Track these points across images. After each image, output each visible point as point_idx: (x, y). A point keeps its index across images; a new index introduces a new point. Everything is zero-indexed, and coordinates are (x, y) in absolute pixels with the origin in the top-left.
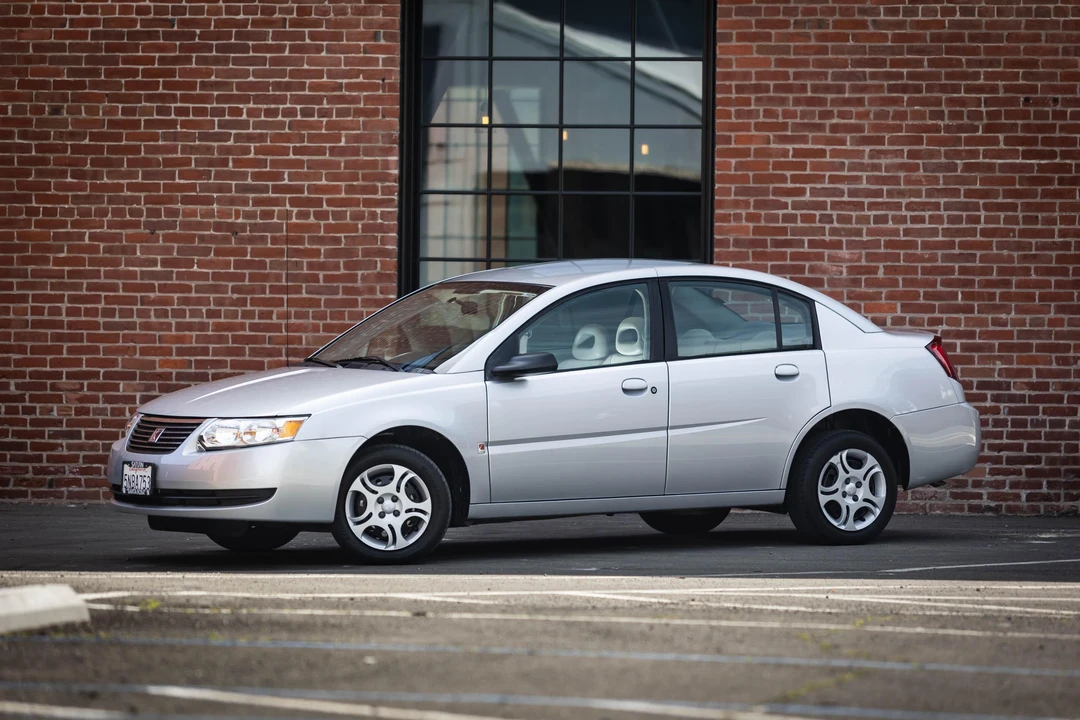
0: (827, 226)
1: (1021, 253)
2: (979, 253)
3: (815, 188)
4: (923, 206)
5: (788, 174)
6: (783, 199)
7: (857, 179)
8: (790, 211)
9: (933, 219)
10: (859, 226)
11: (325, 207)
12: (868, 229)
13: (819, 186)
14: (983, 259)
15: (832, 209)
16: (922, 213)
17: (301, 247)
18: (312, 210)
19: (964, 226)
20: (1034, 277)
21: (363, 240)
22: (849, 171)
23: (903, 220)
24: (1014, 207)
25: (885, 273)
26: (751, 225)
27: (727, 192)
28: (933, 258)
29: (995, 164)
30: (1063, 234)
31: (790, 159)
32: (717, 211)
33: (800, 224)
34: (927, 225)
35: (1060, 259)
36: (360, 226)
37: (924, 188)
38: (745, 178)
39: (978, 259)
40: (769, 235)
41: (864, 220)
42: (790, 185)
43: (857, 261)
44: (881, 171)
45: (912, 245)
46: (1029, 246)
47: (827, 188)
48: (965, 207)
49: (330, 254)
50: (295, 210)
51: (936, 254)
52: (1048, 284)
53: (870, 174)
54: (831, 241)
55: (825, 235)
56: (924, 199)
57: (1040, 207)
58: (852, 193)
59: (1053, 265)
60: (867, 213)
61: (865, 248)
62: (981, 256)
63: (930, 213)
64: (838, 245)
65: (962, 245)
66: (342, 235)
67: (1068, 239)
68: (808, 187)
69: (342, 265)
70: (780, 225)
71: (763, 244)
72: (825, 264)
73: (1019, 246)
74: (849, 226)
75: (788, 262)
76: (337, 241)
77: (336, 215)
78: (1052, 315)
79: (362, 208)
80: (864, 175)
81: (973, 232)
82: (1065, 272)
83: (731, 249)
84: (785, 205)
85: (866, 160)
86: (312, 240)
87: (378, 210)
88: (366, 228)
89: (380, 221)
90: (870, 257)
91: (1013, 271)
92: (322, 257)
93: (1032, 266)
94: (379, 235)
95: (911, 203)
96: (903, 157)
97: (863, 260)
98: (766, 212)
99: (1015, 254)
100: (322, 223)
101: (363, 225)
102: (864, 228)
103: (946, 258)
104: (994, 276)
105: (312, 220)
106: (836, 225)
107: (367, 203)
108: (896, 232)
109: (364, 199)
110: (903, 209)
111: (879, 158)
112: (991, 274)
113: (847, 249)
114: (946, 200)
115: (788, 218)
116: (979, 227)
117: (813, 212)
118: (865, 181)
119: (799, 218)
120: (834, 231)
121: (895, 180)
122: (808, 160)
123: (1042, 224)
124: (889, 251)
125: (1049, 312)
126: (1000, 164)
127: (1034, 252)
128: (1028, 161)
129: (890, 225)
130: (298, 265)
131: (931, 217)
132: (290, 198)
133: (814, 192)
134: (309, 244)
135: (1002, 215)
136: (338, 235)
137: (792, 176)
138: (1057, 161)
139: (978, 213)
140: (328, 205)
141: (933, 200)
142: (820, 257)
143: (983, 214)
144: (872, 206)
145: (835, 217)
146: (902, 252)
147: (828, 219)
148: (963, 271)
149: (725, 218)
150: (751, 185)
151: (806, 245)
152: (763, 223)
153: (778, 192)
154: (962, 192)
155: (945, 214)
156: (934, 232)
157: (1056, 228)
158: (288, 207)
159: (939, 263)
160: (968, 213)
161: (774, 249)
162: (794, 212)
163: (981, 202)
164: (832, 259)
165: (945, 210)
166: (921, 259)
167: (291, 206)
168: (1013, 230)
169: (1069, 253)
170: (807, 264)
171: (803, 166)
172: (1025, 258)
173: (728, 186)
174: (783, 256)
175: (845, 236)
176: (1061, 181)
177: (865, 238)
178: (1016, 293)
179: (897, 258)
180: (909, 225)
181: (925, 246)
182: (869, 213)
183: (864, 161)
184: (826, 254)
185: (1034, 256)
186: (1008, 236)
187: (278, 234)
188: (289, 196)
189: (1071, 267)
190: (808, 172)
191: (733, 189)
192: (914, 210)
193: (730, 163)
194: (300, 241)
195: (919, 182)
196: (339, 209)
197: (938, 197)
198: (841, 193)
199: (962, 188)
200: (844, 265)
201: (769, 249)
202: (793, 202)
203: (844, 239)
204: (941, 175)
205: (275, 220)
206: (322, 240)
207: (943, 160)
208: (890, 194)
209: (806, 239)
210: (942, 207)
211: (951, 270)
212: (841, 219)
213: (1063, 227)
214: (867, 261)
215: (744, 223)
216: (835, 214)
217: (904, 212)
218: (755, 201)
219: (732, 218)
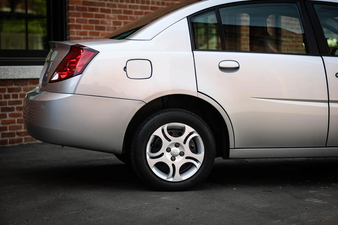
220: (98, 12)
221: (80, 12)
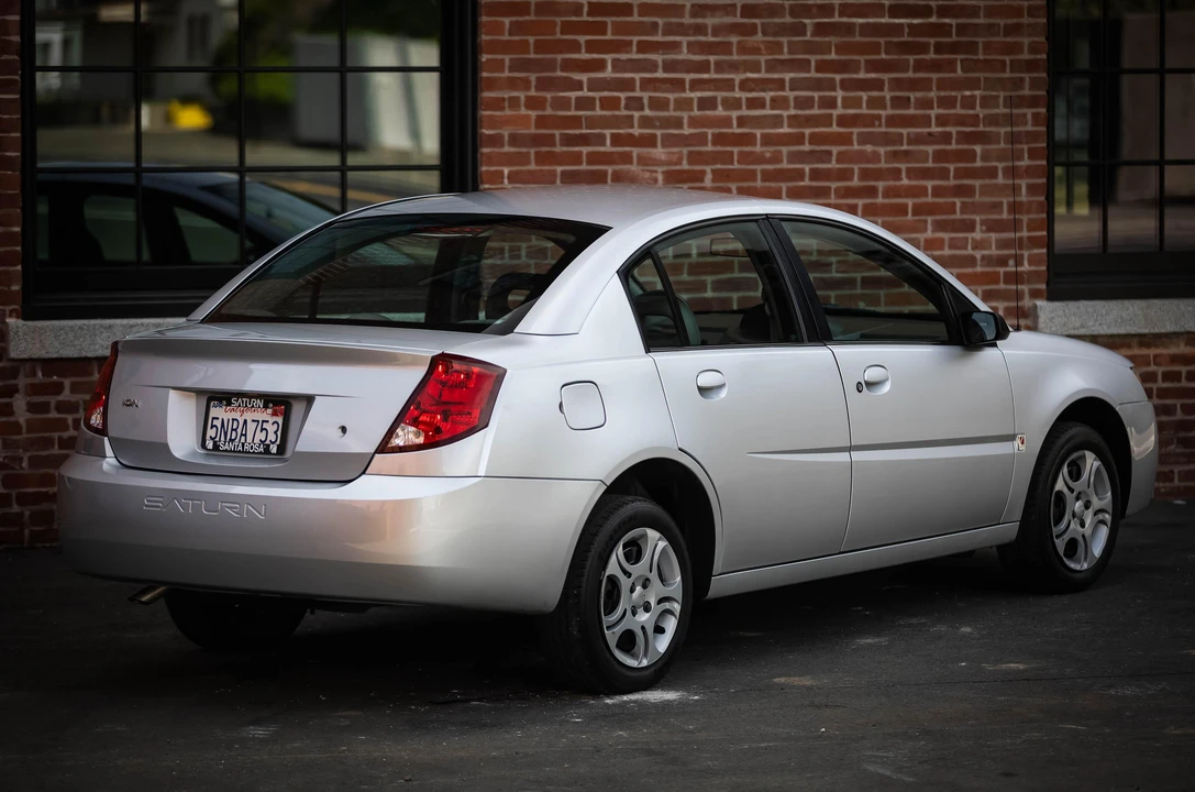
0: (637, 114)
1: (889, 148)
2: (835, 150)
3: (618, 60)
4: (763, 84)
5: (582, 39)
6: (577, 76)
7: (675, 46)
8: (585, 93)
9: (776, 103)
10: (678, 114)
12: (690, 117)
13: (624, 57)
14: (841, 157)
15: (642, 89)
16: (762, 94)
19: (816, 111)
20: (905, 181)
22: (664, 34)
23: (736, 104)
24: (878, 85)
25: (713, 181)
26: (533, 114)
27: (499, 66)
28: (776, 159)
29: (854, 24)
30: (942, 121)
31: (585, 18)
32: (486, 95)
33: (599, 112)
34: (768, 112)
35: (939, 156)
37: (763, 59)
38: (523, 47)
39: (834, 158)
40: (557, 128)
41: (684, 104)
42: (584, 56)
43: (676, 164)
44: (706, 35)
45: (747, 139)
46: (898, 139)
47: (635, 60)
48: (817, 85)
51: (780, 152)
52: (922, 191)
53: (692, 39)
54: (641, 135)
55: (632, 127)
56: (763, 75)
57: (913, 85)
58: (668, 67)
59: (930, 164)
60: (689, 94)
61: (687, 145)
62: (839, 153)
63: (772, 94)
64: (649, 141)
65: (815, 139)
67: (948, 129)
68: (609, 57)
70: (573, 113)
71: (550, 140)
72: (634, 168)
73: (887, 139)
74: (665, 114)
75: (584, 167)
78: (929, 234)
80: (684, 40)
81: (827, 120)
82: (944, 174)
83: (507, 149)
84: (578, 86)
85: (687, 20)
90: (695, 158)
91: (878, 175)
93: (903, 166)
95: (748, 79)
96: (735, 16)
97: (685, 162)
98: (553, 94)
99: (882, 150)
102: (685, 115)
103: (794, 157)
104: (856, 182)
106: (647, 112)
108: (726, 122)
110: (737, 89)
111: (704, 17)
112: (851, 179)
113: (663, 146)
114: (792, 75)
115: (584, 103)
116: (835, 113)
117: (616, 94)
118: (685, 50)
119: (598, 103)
120: (645, 122)
121: (724, 48)
122: (609, 20)
123: (916, 108)
124: (719, 148)
125: (925, 230)
126: (861, 25)
127: (905, 147)
128: (897, 21)
129: (720, 111)
131: (773, 100)
133: (617, 65)
135: (864, 96)
137: (587, 42)
138: (933, 19)
139: (833, 94)
141: (776, 76)
142: (627, 158)
143: (839, 94)
144: (695, 85)
145: (646, 101)
146: (736, 150)
147: (635, 104)
148: (816, 175)
149: (497, 104)
150: (532, 56)
151: (608, 142)
152: (549, 111)
153: (568, 65)
154: (813, 64)
155: (791, 95)
156: (776, 121)
157: (933, 113)
159: (785, 165)
160: (822, 94)
161: (565, 149)
162: (591, 94)
163: (838, 77)
164: (643, 161)
165: (791, 90)
166: (761, 160)
168: (879, 117)
169: (948, 147)
170: (610, 169)
171: (601, 28)
172: (895, 155)
173: (500, 57)
174: (577, 158)
175: (661, 127)
176: (939, 48)
177: (687, 131)
178: (883, 205)
179: (729, 158)
180: (745, 112)
181: (768, 140)
182: (692, 95)
183: (684, 21)
184: (635, 155)
185: (906, 153)
186: (873, 125)
189: (952, 167)
190: (609, 37)
191: (507, 63)
192: (751, 90)
193: (503, 23)
195: (756, 51)
197: (782, 72)
198: (653, 67)
199: (813, 59)
200: (660, 169)
201: (558, 149)
202: (589, 80)
203: (659, 133)
204: (784, 40)
207: (788, 19)
208: (720, 67)
209: (608, 132)
210: (787, 85)
211: (800, 175)
212: (657, 104)
213: (941, 111)
214: (690, 163)
215: (523, 111)
216: (645, 96)
217: (737, 94)
218: (538, 79)
219: (507, 104)
220: (604, 144)
221: (524, 150)
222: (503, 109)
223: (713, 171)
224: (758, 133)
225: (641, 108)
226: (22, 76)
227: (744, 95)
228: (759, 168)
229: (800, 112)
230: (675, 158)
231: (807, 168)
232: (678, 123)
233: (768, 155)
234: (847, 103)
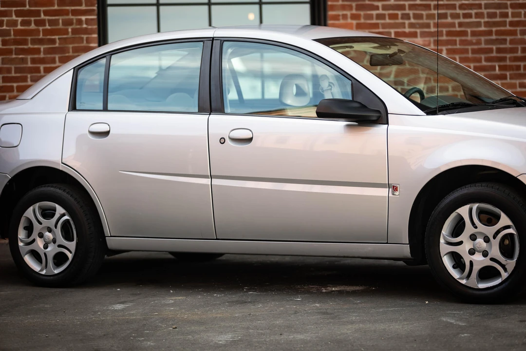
0: (407, 22)
2: (508, 38)
4: (471, 6)
6: (376, 3)
8: (381, 11)
9: (478, 15)
10: (428, 21)
11: (43, 16)
12: (434, 23)
14: (512, 42)
15: (409, 9)
16: (470, 11)
17: (25, 47)
18: (33, 19)
19: (498, 19)
21: (73, 41)
23: (457, 16)
26: (354, 22)
28: (479, 43)
32: (330, 13)
33: (388, 21)
34: (474, 20)
36: (70, 30)
39: (508, 42)
41: (431, 17)
43: (428, 46)
45: (464, 33)
48: (498, 6)
49: (47, 51)
50: (20, 19)
51: (480, 40)
54: (410, 32)
55: (405, 28)
60: (433, 12)
61: (433, 37)
62: (511, 40)
63: (475, 11)
64: (414, 35)
65: (498, 33)
66: (57, 37)
69: (57, 59)
70: (374, 21)
74: (421, 21)
76: (53, 41)
77: (51, 23)
79: (71, 17)
81: (504, 24)
84: (377, 8)
86: (34, 42)
87: (83, 18)
88: (75, 31)
89: (85, 26)
90: (437, 43)
92: (42, 54)
94: (85, 36)
95: (463, 4)
97: (432, 45)
98: (364, 12)
100: (41, 28)
101: (72, 29)
102: (432, 22)
103: (488, 42)
104: (519, 54)
105: (33, 26)
106: (412, 21)
107: (75, 12)
108: (453, 25)
109: (72, 10)
110: (457, 9)
112: (517, 52)
113: (421, 37)
115: (380, 17)
116: (508, 20)
117: (396, 12)
119: (387, 16)
120: (412, 25)
124: (449, 38)
129: (449, 20)
130: (24, 61)
131: (476, 14)
132: (15, 11)
134: (31, 44)
135: (523, 11)
136: (53, 37)
139: (506, 11)
140: (45, 15)
141: (477, 2)
143: (510, 11)
144: (436, 7)
145: (411, 15)
146: (458, 39)
147: (407, 17)
148: (499, 50)
149: (336, 17)
151: (393, 35)
152: (362, 21)
155: (485, 11)
156: (478, 24)
158: (14, 17)
159: (483, 46)
160: (501, 11)
162: (384, 12)
163: (509, 2)
165: (485, 9)
166: (470, 43)
167: (17, 16)
175: (419, 28)
177: (433, 30)
179: (454, 42)
180: (462, 20)
181: (474, 34)
182: (435, 12)
187: (7, 38)
188: (14, 9)
192: (465, 9)
194: (25, 42)
196: (54, 18)
202: (382, 5)
203: (418, 30)
205: (5, 27)
206: (41, 42)
209: (393, 31)
210: (483, 6)
211: (491, 50)
212: (416, 16)
214: (435, 46)
215: (349, 21)
216: (411, 13)
217: (458, 11)
218: (357, 5)
219: (341, 17)
222: (338, 20)
223: (447, 49)
224: (469, 30)
225: (409, 18)
226: (98, 7)
227: (461, 12)
228: (470, 47)
229: (490, 20)
230: (427, 43)
231: (494, 47)
232: (428, 26)
233: (474, 41)
234: (514, 15)
